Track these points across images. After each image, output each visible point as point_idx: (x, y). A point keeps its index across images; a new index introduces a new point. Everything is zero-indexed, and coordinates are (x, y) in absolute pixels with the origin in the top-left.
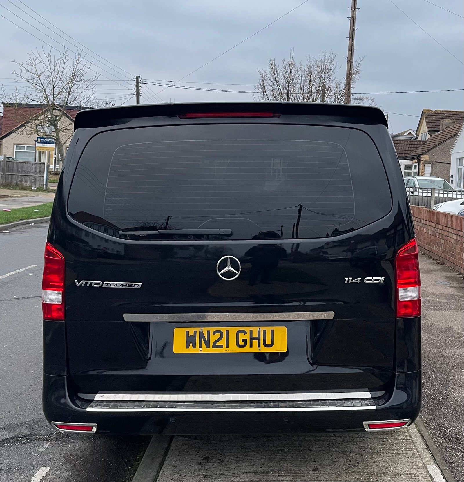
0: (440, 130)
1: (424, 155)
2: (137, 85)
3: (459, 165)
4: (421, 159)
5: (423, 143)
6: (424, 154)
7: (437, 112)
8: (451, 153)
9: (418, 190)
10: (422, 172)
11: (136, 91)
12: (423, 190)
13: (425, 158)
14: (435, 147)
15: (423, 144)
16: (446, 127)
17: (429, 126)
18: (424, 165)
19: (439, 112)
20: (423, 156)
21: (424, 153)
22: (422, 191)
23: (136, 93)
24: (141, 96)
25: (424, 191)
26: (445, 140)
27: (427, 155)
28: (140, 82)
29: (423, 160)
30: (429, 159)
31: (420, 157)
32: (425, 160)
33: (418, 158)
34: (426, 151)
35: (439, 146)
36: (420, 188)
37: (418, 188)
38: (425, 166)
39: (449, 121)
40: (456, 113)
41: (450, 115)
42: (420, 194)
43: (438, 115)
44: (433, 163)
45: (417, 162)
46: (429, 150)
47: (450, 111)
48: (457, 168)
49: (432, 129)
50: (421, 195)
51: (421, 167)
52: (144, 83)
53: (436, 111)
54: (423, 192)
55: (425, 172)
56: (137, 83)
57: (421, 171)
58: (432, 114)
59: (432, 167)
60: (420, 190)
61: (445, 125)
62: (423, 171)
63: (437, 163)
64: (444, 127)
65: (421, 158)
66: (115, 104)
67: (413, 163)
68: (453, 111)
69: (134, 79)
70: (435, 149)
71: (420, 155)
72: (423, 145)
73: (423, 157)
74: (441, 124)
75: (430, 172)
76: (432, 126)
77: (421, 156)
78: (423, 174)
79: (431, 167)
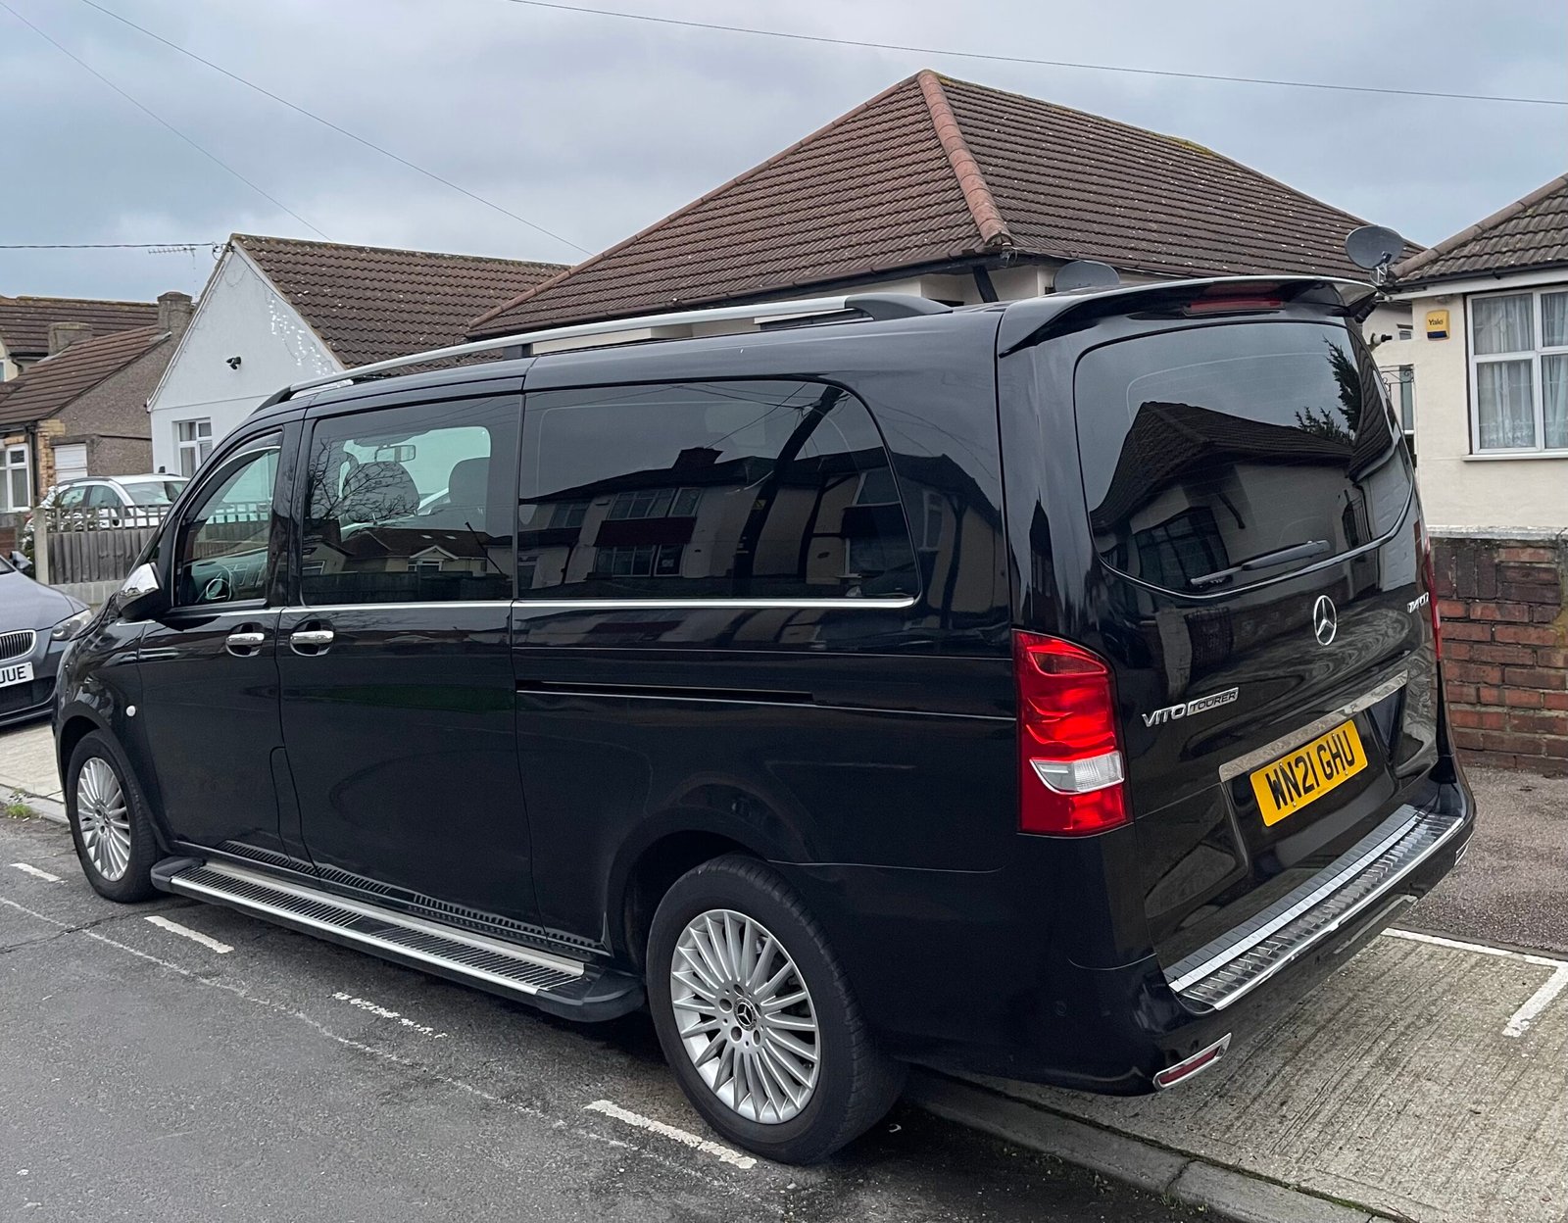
0: (51, 350)
1: (49, 421)
3: (181, 440)
4: (41, 432)
5: (14, 388)
6: (49, 416)
7: (23, 303)
8: (149, 410)
9: (135, 512)
10: (50, 468)
12: (147, 512)
13: (53, 427)
14: (79, 396)
15: (13, 392)
16: (67, 342)
17: (10, 342)
18: (53, 449)
19: (31, 302)
20: (46, 425)
21: (49, 413)
22: (144, 514)
25: (150, 514)
26: (104, 378)
27: (58, 421)
29: (46, 434)
30: (64, 429)
31: (36, 427)
32: (52, 434)
33: (30, 431)
34: (53, 408)
35: (89, 395)
36: (139, 507)
37: (131, 507)
38: (56, 450)
39: (75, 327)
40: (78, 305)
41: (63, 311)
42: (142, 522)
43: (28, 310)
44: (92, 441)
45: (25, 442)
46: (62, 407)
47: (60, 301)
48: (176, 446)
49: (22, 349)
50: (145, 524)
51: (44, 455)
53: (21, 299)
54: (147, 517)
55: (56, 468)
57: (42, 464)
58: (10, 309)
59: (90, 453)
60: (140, 512)
61: (64, 336)
62: (50, 464)
63: (104, 440)
64: (61, 342)
65: (41, 430)
67: (6, 445)
68: (68, 301)
70: (79, 402)
71: (36, 421)
72: (14, 395)
73: (47, 427)
74: (51, 334)
75: (85, 462)
76: (19, 342)
77: (42, 424)
78: (51, 472)
79: (85, 452)
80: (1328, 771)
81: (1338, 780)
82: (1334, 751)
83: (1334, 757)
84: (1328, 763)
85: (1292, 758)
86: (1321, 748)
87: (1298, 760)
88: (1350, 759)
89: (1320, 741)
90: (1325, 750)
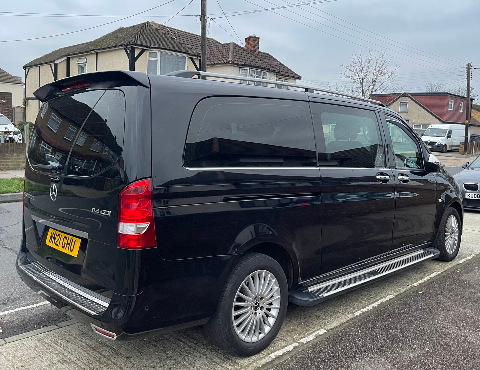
2: (468, 71)
11: (467, 76)
23: (467, 77)
24: (471, 79)
28: (471, 68)
52: (475, 69)
56: (468, 69)
66: (474, 88)
69: (466, 66)
80: (63, 246)
81: (64, 250)
82: (69, 242)
83: (68, 244)
84: (65, 244)
85: (59, 233)
86: (65, 237)
87: (59, 235)
88: (72, 249)
89: (68, 236)
90: (66, 239)
